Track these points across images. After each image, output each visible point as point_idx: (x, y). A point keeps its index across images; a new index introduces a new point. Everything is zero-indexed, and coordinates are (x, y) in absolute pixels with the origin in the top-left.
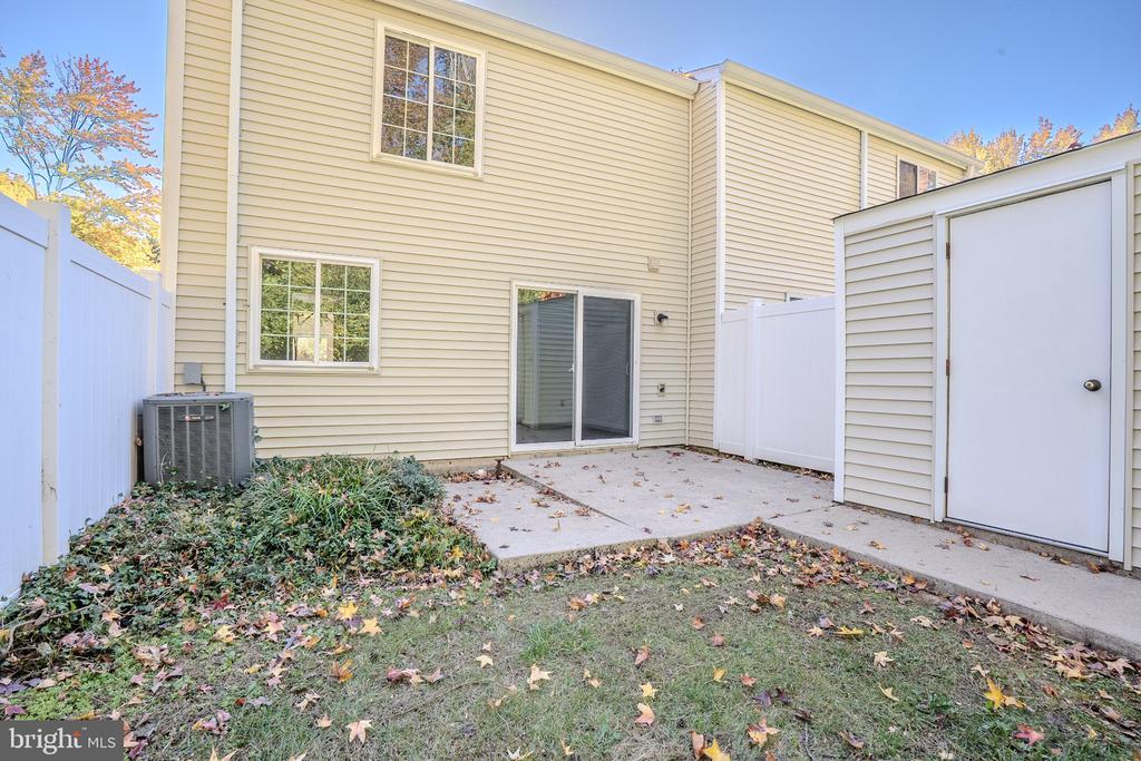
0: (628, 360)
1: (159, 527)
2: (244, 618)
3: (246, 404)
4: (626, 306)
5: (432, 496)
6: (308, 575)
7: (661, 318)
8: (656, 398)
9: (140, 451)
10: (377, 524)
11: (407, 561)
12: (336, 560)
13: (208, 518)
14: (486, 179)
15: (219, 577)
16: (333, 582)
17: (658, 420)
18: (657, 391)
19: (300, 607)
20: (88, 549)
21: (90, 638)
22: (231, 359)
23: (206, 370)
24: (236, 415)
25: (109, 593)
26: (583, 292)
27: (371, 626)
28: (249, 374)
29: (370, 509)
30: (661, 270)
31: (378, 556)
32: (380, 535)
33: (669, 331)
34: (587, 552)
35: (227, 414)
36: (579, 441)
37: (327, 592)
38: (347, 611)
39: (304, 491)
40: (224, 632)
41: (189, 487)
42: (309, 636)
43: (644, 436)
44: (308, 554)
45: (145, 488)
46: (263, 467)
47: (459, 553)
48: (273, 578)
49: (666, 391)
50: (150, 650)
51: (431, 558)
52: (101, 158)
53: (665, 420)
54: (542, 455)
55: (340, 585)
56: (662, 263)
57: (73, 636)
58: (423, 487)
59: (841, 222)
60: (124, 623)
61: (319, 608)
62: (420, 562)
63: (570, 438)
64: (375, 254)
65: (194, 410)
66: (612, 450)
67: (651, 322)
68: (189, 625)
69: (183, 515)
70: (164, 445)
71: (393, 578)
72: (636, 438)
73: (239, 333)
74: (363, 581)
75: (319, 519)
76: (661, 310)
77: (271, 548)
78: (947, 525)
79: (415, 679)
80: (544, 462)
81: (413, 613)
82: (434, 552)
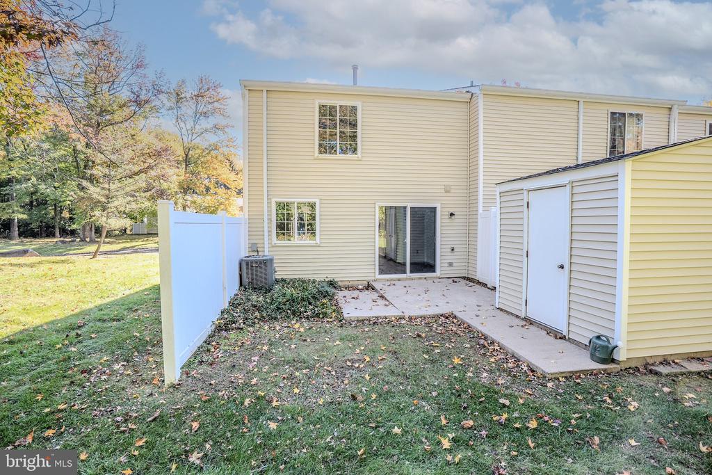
0: (435, 236)
1: (249, 300)
2: (271, 326)
3: (271, 260)
4: (434, 210)
5: (329, 296)
6: (288, 317)
7: (452, 214)
8: (450, 254)
9: (241, 276)
10: (310, 304)
11: (317, 315)
12: (297, 314)
13: (261, 299)
14: (364, 159)
15: (265, 315)
16: (295, 320)
17: (451, 264)
18: (450, 250)
19: (286, 324)
20: (233, 305)
21: (237, 325)
22: (266, 241)
23: (259, 245)
24: (268, 264)
25: (240, 316)
26: (409, 205)
27: (302, 330)
28: (273, 247)
29: (308, 298)
30: (452, 191)
31: (309, 313)
32: (311, 307)
33: (457, 221)
34: (376, 317)
35: (266, 263)
36: (409, 274)
37: (293, 322)
38: (297, 326)
39: (288, 291)
40: (266, 328)
41: (255, 288)
42: (286, 330)
43: (443, 272)
44: (289, 311)
45: (243, 288)
46: (277, 281)
47: (334, 315)
48: (279, 317)
49: (455, 250)
50: (251, 329)
51: (325, 315)
52: (208, 123)
53: (454, 265)
54: (391, 280)
55: (297, 321)
56: (453, 187)
57: (234, 325)
58: (327, 292)
59: (498, 186)
60: (244, 323)
61: (290, 325)
62: (321, 316)
63: (405, 272)
64: (317, 197)
65: (256, 262)
66: (425, 278)
67: (447, 217)
68: (258, 326)
69: (254, 297)
70: (247, 274)
71: (312, 320)
72: (438, 273)
73: (269, 231)
74: (303, 320)
75: (292, 301)
76: (451, 211)
77: (278, 309)
78: (525, 319)
79: (309, 340)
80: (389, 283)
81: (314, 328)
82: (326, 313)
